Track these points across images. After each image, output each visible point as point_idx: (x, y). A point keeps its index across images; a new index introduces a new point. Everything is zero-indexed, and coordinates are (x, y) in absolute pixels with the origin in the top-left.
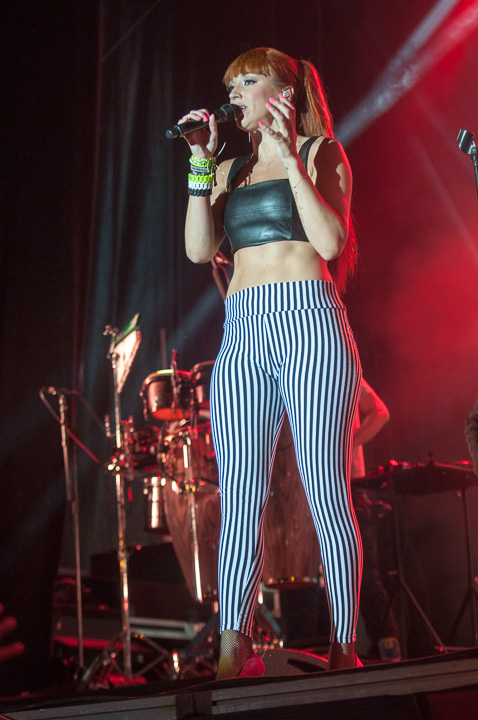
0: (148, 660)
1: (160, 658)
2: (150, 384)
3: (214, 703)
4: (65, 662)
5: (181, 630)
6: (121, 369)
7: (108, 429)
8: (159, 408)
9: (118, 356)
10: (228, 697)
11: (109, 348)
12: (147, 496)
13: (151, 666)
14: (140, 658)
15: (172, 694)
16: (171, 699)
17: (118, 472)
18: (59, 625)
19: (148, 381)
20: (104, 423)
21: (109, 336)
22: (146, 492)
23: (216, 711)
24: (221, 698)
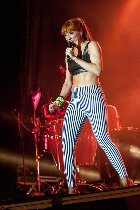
0: (45, 188)
1: (49, 188)
2: (44, 108)
3: (63, 201)
4: (21, 190)
5: (55, 179)
6: (36, 104)
7: (32, 121)
8: (46, 115)
9: (34, 100)
10: (67, 200)
11: (32, 97)
12: (44, 140)
13: (46, 190)
14: (43, 188)
15: (50, 199)
16: (50, 201)
17: (35, 134)
18: (19, 179)
19: (43, 107)
20: (31, 119)
21: (32, 94)
22: (43, 139)
23: (64, 204)
24: (65, 200)
